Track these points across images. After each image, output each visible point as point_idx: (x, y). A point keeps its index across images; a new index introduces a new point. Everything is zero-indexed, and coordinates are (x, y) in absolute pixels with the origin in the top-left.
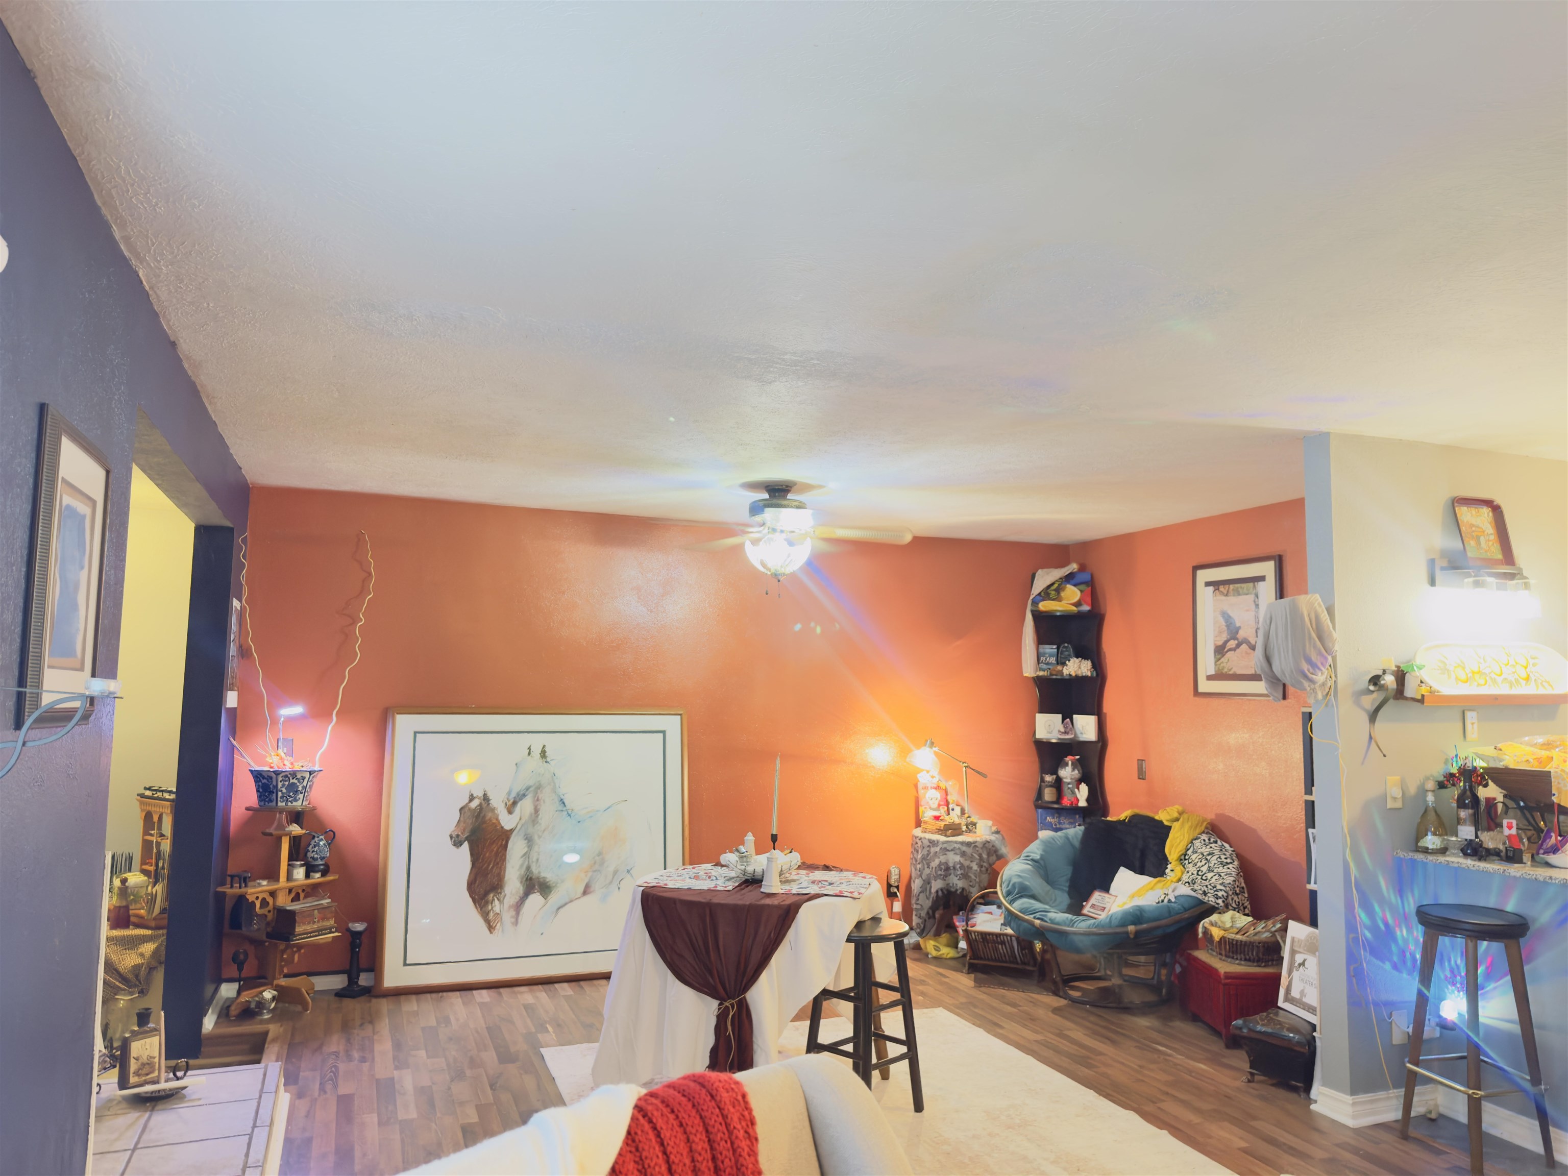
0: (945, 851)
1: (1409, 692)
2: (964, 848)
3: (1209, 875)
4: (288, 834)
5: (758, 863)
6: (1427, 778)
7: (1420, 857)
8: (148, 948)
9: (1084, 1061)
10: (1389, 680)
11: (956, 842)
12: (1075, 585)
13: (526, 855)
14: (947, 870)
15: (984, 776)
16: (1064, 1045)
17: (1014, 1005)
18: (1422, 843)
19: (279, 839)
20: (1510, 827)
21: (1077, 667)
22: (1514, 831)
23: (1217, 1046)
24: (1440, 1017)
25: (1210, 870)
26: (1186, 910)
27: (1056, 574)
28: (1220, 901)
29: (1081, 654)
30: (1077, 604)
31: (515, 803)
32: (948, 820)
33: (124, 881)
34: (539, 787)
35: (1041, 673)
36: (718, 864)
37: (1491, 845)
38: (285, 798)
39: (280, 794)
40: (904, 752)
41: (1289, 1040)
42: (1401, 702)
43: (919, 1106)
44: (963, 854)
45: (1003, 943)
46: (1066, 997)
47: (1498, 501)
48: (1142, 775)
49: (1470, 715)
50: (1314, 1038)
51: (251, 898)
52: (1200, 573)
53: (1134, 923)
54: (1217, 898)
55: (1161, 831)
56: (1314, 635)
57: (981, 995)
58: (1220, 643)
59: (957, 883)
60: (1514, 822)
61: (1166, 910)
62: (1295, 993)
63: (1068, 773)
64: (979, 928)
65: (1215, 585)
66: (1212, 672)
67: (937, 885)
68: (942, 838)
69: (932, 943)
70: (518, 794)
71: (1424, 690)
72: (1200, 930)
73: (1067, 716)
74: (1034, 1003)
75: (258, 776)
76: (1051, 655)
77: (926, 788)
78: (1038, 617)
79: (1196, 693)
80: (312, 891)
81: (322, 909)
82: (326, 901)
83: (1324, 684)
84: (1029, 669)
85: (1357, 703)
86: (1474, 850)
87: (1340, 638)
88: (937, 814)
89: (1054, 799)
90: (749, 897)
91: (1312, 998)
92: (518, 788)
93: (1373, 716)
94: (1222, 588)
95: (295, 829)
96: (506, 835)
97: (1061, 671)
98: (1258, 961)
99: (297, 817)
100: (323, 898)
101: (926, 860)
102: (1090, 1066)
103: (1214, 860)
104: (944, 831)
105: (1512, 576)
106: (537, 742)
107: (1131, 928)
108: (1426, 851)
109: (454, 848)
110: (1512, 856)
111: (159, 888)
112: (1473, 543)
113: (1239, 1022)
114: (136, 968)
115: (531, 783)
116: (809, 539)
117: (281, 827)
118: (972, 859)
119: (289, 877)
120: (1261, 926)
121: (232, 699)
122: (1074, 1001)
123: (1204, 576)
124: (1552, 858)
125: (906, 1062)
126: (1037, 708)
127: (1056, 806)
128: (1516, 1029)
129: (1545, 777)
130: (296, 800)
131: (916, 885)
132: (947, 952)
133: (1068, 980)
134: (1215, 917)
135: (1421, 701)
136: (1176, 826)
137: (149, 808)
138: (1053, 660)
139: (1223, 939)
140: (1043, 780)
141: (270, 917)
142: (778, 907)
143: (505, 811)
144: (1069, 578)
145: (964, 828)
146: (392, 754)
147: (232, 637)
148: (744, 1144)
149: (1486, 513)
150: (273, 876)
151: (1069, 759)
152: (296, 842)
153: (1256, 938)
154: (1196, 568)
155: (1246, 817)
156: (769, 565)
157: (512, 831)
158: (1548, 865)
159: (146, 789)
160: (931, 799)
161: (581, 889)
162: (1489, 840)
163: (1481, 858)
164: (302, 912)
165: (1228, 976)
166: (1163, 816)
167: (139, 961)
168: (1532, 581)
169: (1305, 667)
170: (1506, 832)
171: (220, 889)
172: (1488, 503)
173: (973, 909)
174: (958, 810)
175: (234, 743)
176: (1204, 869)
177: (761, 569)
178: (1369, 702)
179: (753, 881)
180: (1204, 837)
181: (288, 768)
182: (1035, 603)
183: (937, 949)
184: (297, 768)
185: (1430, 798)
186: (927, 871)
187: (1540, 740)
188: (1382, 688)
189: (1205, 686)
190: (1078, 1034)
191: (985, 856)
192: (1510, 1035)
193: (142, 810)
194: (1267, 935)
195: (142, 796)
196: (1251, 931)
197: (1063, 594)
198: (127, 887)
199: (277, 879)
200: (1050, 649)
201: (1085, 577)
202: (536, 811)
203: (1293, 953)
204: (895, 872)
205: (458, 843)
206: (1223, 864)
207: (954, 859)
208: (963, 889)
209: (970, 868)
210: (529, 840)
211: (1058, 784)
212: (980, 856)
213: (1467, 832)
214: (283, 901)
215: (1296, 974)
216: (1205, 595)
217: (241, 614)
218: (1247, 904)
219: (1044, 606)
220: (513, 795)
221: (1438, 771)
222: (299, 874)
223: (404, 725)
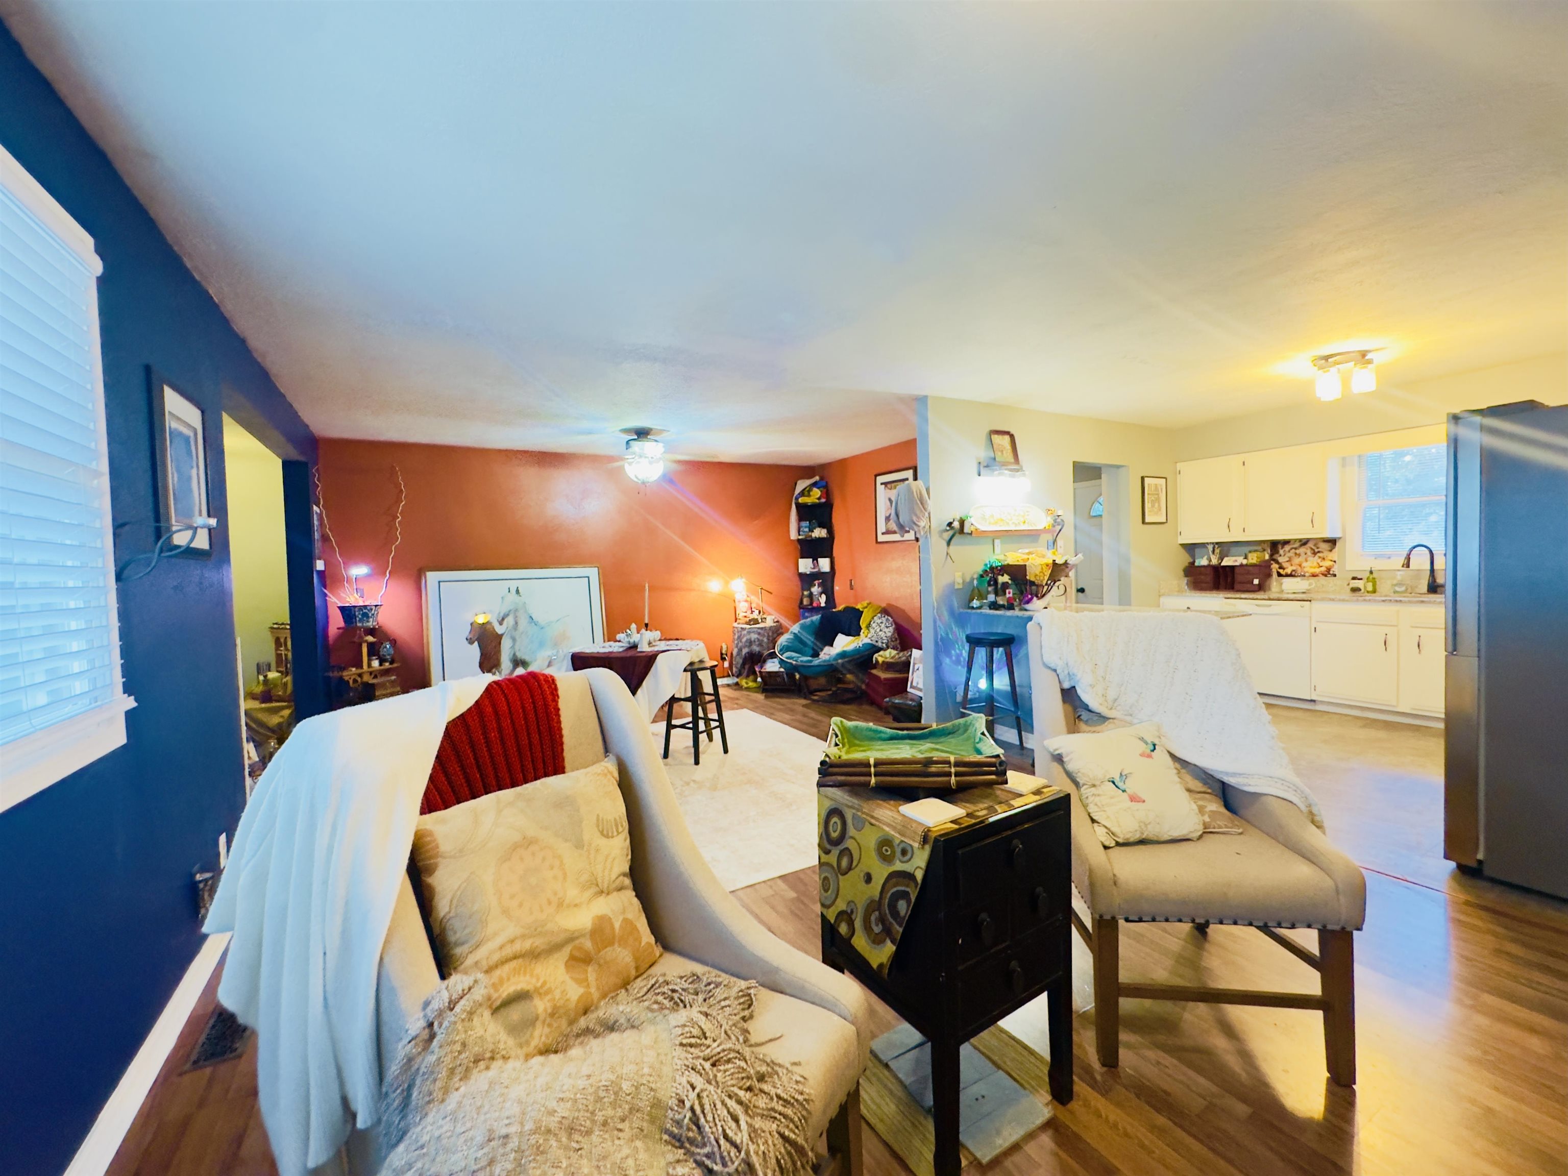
0: (749, 633)
1: (966, 530)
2: (759, 631)
3: (880, 633)
4: (366, 641)
5: (635, 638)
6: (974, 573)
7: (969, 611)
8: (286, 713)
9: (814, 726)
10: (956, 524)
11: (755, 628)
12: (818, 488)
13: (513, 647)
14: (750, 642)
15: (771, 593)
16: (805, 720)
17: (783, 705)
18: (971, 605)
19: (361, 645)
20: (1010, 593)
21: (819, 533)
22: (1011, 595)
23: (880, 714)
24: (978, 688)
25: (881, 630)
26: (867, 650)
27: (808, 482)
28: (884, 645)
29: (821, 526)
30: (819, 499)
31: (503, 619)
32: (752, 617)
33: (265, 677)
34: (516, 610)
35: (800, 537)
36: (616, 641)
37: (1001, 603)
38: (360, 621)
39: (358, 619)
40: (727, 583)
41: (910, 705)
42: (962, 536)
43: (726, 751)
44: (759, 634)
45: (779, 676)
46: (811, 699)
47: (1012, 432)
48: (852, 588)
49: (997, 542)
50: (921, 703)
51: (346, 678)
52: (878, 478)
53: (841, 658)
54: (883, 643)
55: (859, 614)
56: (919, 502)
57: (768, 702)
58: (888, 515)
59: (756, 648)
60: (1011, 591)
61: (857, 651)
62: (914, 684)
63: (815, 590)
64: (768, 670)
65: (885, 484)
66: (884, 530)
67: (745, 651)
68: (748, 626)
69: (744, 681)
70: (504, 615)
71: (973, 528)
72: (874, 659)
73: (815, 559)
74: (794, 704)
75: (342, 609)
76: (806, 527)
77: (739, 602)
78: (798, 506)
79: (877, 542)
80: (386, 672)
81: (393, 682)
82: (393, 678)
83: (924, 527)
84: (794, 535)
85: (941, 536)
86: (994, 606)
87: (931, 505)
88: (745, 614)
89: (809, 603)
90: (631, 653)
91: (921, 686)
92: (504, 611)
93: (949, 543)
94: (889, 486)
95: (370, 639)
96: (499, 637)
97: (811, 536)
98: (900, 672)
99: (372, 631)
100: (393, 675)
101: (739, 638)
102: (816, 728)
103: (883, 625)
104: (748, 623)
105: (1017, 471)
106: (513, 585)
107: (840, 661)
108: (973, 608)
109: (469, 645)
110: (1011, 607)
111: (289, 679)
112: (1000, 454)
113: (887, 699)
114: (280, 725)
115: (511, 608)
116: (661, 462)
117: (361, 637)
118: (764, 636)
119: (369, 665)
120: (901, 654)
121: (320, 565)
122: (814, 701)
123: (880, 479)
124: (1028, 606)
125: (719, 729)
126: (799, 555)
127: (810, 607)
128: (1009, 688)
129: (1024, 567)
130: (368, 622)
131: (735, 652)
132: (751, 684)
133: (812, 692)
134: (881, 653)
135: (971, 534)
136: (865, 610)
137: (277, 635)
138: (807, 530)
139: (883, 662)
140: (803, 594)
141: (360, 689)
142: (646, 656)
143: (498, 624)
144: (815, 485)
145: (760, 621)
146: (426, 594)
147: (316, 528)
148: (550, 697)
149: (1007, 438)
150: (359, 665)
151: (816, 582)
152: (371, 646)
153: (899, 660)
154: (876, 476)
155: (900, 604)
156: (640, 477)
157: (502, 635)
158: (1026, 610)
159: (274, 624)
160: (742, 608)
161: (547, 663)
162: (1001, 601)
163: (996, 609)
164: (378, 684)
165: (886, 679)
166: (859, 607)
167: (281, 720)
168: (1027, 473)
169: (915, 519)
170: (1008, 595)
171: (326, 674)
172: (1008, 433)
173: (764, 661)
174: (757, 612)
175: (326, 591)
176: (878, 630)
177: (635, 480)
178: (947, 535)
179: (634, 647)
180: (879, 615)
181: (361, 604)
182: (797, 499)
183: (747, 683)
184: (366, 604)
185: (975, 582)
186: (740, 644)
187: (1027, 551)
188: (952, 528)
189: (881, 538)
190: (813, 714)
191: (770, 634)
192: (1007, 692)
193: (273, 636)
194: (904, 658)
195: (272, 628)
196: (897, 656)
197: (811, 493)
198: (268, 680)
199: (362, 667)
200: (805, 524)
201: (823, 483)
202: (516, 623)
203: (914, 664)
204: (724, 647)
205: (471, 642)
206: (887, 627)
207: (754, 636)
208: (759, 652)
209: (762, 641)
210: (514, 640)
211: (811, 596)
212: (768, 634)
213: (991, 597)
214: (367, 678)
215: (915, 674)
216: (880, 489)
217: (320, 516)
218: (899, 646)
219: (801, 500)
220: (502, 615)
221: (980, 569)
222: (376, 663)
223: (432, 577)
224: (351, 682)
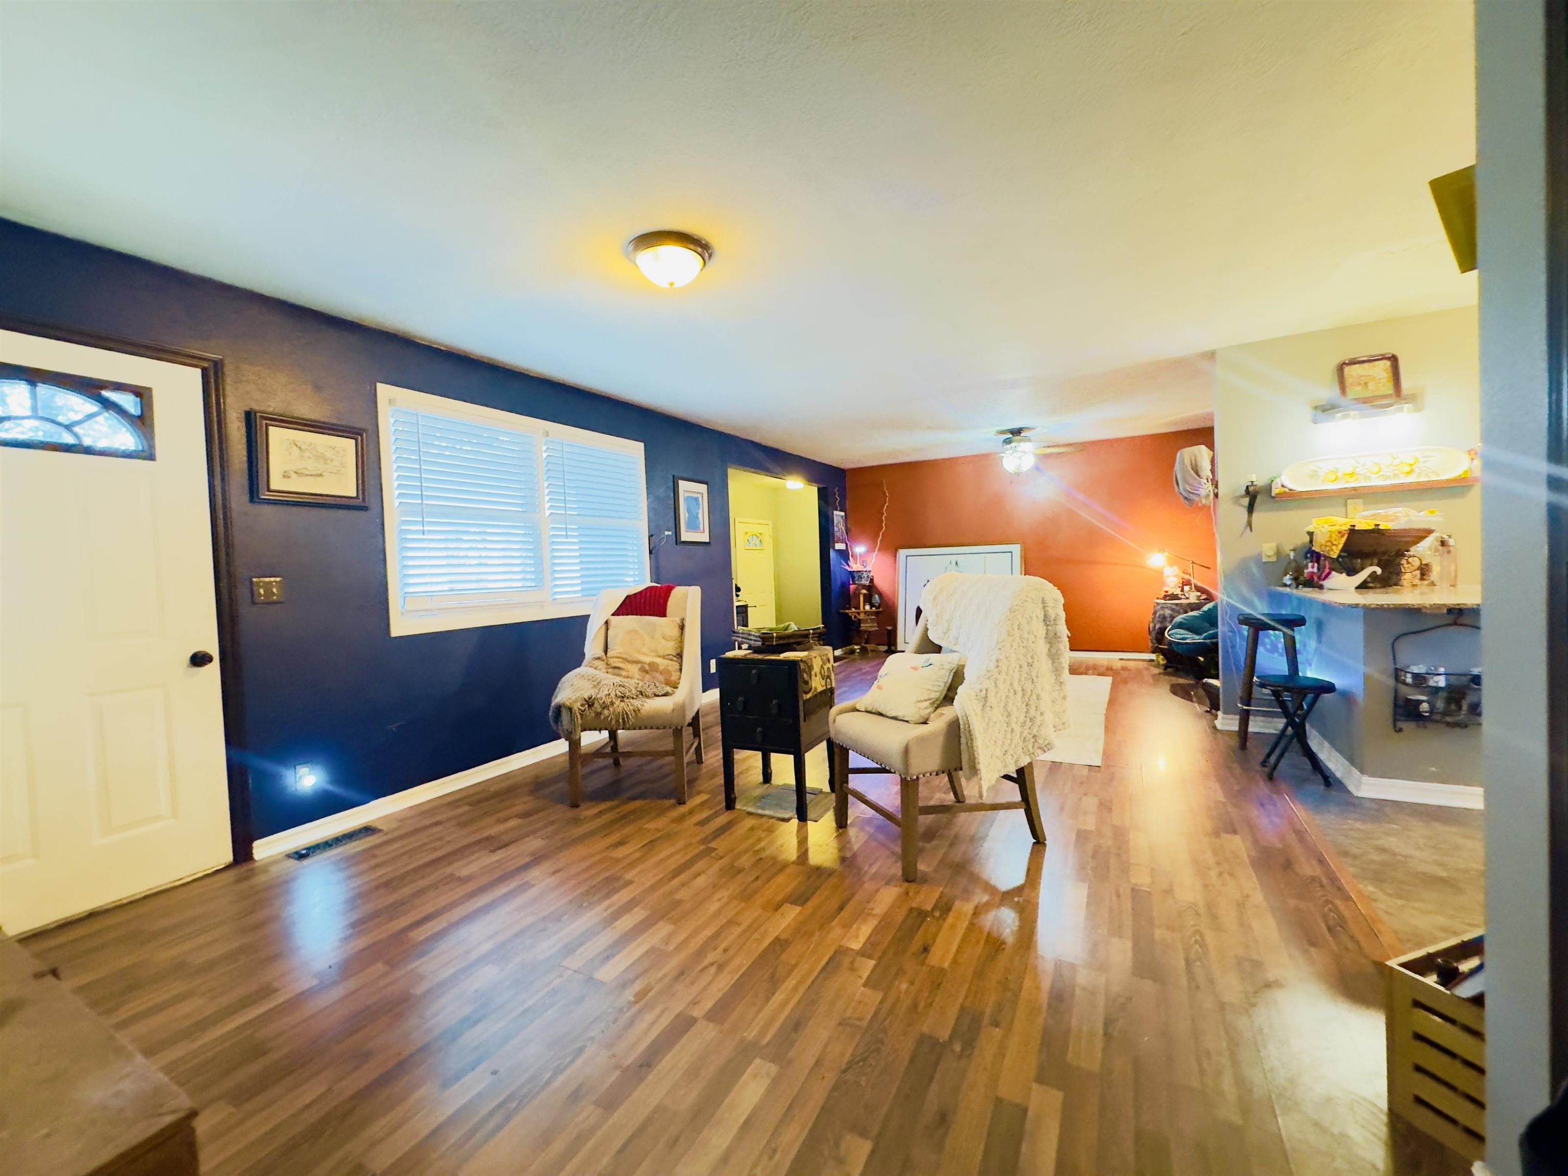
0: (1163, 608)
1: (1273, 493)
2: (1174, 607)
4: (862, 593)
10: (1252, 489)
11: (1169, 604)
15: (1209, 568)
18: (1284, 581)
38: (858, 580)
39: (856, 579)
51: (850, 615)
56: (1191, 470)
68: (1163, 601)
75: (850, 573)
77: (1168, 577)
80: (872, 613)
81: (875, 620)
82: (873, 617)
83: (1208, 495)
93: (1250, 510)
95: (865, 591)
99: (866, 587)
100: (876, 617)
106: (954, 558)
108: (1285, 585)
112: (1358, 388)
119: (864, 609)
121: (839, 546)
124: (1324, 583)
130: (864, 581)
131: (1152, 627)
146: (899, 564)
147: (836, 525)
149: (1382, 364)
150: (858, 607)
152: (865, 596)
169: (1188, 487)
171: (840, 609)
175: (843, 562)
181: (862, 570)
183: (1160, 660)
184: (866, 570)
188: (1248, 493)
199: (859, 608)
214: (862, 616)
217: (845, 517)
222: (868, 607)
223: (902, 553)
224: (853, 617)
